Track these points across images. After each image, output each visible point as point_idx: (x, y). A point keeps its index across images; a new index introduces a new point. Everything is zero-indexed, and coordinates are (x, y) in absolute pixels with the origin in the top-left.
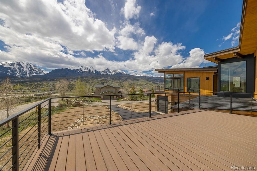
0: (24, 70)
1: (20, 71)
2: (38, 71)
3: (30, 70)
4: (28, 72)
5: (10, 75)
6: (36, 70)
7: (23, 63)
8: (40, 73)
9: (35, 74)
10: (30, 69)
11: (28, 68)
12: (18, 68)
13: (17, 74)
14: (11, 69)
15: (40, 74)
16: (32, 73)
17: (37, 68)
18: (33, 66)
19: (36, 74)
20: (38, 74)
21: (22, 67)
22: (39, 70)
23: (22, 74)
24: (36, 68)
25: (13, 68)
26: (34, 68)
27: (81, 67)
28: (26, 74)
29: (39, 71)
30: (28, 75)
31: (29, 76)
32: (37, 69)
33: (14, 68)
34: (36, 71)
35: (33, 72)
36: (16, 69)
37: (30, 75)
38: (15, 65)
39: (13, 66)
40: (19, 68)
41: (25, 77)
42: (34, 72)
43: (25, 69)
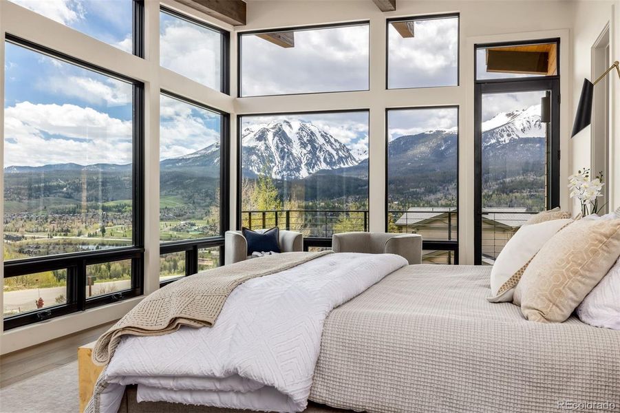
0: (294, 151)
1: (283, 158)
2: (334, 153)
3: (310, 152)
4: (304, 161)
5: (256, 172)
6: (329, 148)
7: (290, 126)
8: (341, 159)
9: (324, 166)
10: (309, 148)
11: (303, 145)
12: (277, 147)
13: (275, 169)
14: (259, 150)
15: (342, 165)
16: (315, 164)
17: (332, 140)
18: (318, 135)
19: (327, 164)
20: (335, 164)
21: (289, 141)
22: (338, 147)
23: (288, 167)
24: (329, 142)
25: (263, 148)
26: (321, 141)
27: (508, 115)
28: (298, 169)
29: (337, 154)
30: (304, 173)
31: (307, 175)
32: (331, 144)
33: (267, 148)
34: (330, 154)
35: (318, 158)
36: (273, 149)
37: (311, 171)
38: (270, 136)
39: (263, 142)
40: (280, 146)
41: (296, 178)
42: (322, 160)
43: (296, 150)
